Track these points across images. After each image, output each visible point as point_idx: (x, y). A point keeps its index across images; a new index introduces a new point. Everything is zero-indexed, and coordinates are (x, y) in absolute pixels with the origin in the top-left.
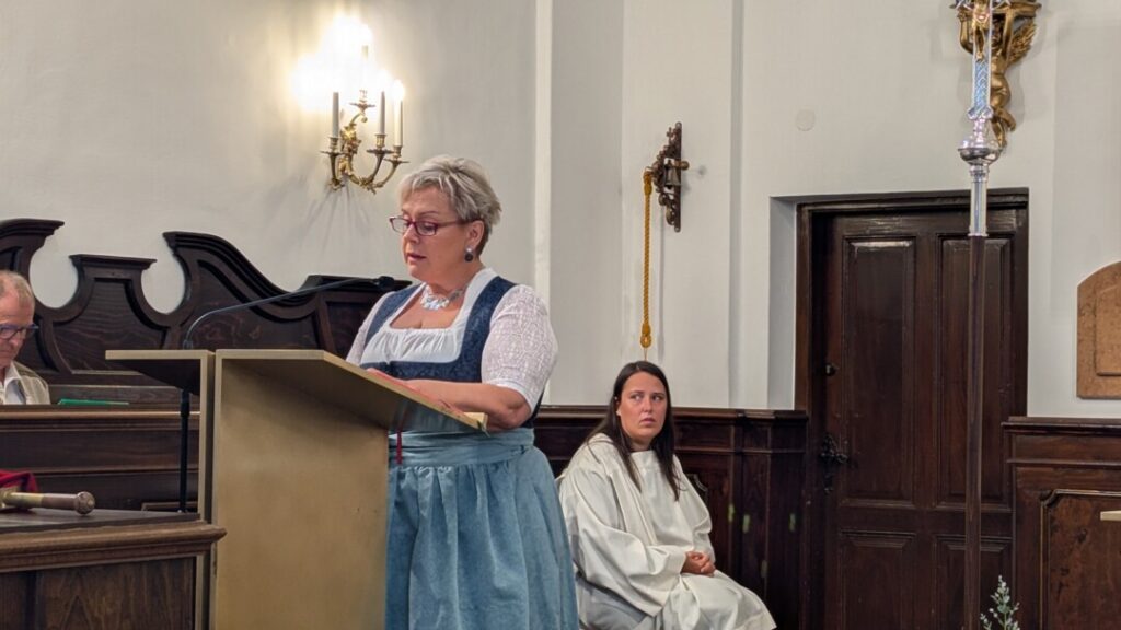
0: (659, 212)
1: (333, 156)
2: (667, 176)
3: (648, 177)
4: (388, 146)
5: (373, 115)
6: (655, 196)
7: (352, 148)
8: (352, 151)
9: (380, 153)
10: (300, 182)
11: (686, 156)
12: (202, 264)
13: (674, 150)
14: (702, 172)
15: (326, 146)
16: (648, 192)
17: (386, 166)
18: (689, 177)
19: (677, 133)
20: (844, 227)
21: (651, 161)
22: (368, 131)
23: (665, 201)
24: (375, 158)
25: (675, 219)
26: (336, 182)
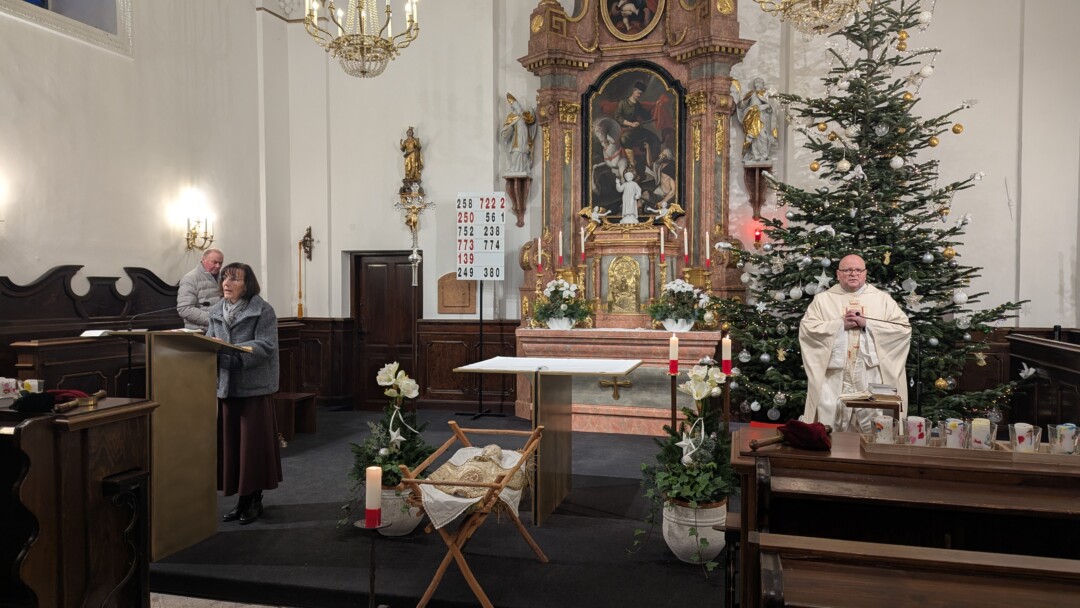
0: (303, 254)
1: (188, 239)
2: (307, 243)
3: (300, 244)
4: (208, 236)
5: (203, 225)
6: (303, 250)
7: (195, 236)
8: (195, 237)
9: (206, 239)
10: (176, 248)
11: (313, 236)
12: (139, 277)
13: (309, 235)
14: (318, 242)
15: (185, 236)
16: (300, 248)
17: (208, 242)
18: (314, 244)
19: (310, 229)
20: (365, 260)
21: (302, 238)
22: (201, 232)
23: (306, 251)
24: (203, 240)
25: (310, 257)
26: (189, 248)
